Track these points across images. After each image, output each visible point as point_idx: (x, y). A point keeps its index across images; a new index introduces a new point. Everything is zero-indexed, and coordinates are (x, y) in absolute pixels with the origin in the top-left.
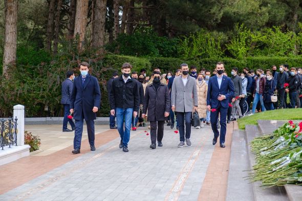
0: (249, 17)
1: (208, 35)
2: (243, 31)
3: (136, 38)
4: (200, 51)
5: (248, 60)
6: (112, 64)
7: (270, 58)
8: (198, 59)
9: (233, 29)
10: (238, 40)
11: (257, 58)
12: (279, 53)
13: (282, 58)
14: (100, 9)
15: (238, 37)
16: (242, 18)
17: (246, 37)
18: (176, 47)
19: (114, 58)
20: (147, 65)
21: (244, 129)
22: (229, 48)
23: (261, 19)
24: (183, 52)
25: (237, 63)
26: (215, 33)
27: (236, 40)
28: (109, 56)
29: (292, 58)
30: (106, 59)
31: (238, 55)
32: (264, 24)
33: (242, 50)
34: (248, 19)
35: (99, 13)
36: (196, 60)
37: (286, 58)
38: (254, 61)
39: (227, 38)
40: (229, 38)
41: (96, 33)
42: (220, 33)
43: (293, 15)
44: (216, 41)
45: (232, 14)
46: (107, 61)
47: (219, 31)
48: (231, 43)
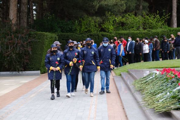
0: (115, 7)
1: (90, 19)
2: (111, 16)
3: (46, 22)
4: (86, 28)
5: (116, 33)
6: (34, 37)
7: (129, 32)
8: (86, 33)
9: (105, 15)
10: (108, 21)
11: (121, 32)
12: (133, 29)
13: (136, 32)
14: (23, 4)
15: (108, 20)
16: (110, 8)
17: (113, 20)
18: (71, 27)
19: (35, 34)
20: (55, 38)
21: (121, 75)
22: (103, 27)
23: (122, 8)
24: (76, 30)
25: (110, 35)
26: (94, 18)
27: (108, 22)
28: (32, 33)
29: (142, 32)
30: (30, 34)
31: (109, 31)
32: (124, 11)
33: (111, 27)
34: (114, 8)
35: (23, 6)
36: (85, 34)
37: (138, 32)
38: (120, 34)
39: (102, 20)
40: (103, 21)
41: (22, 18)
42: (98, 18)
43: (139, 6)
44: (95, 22)
45: (105, 6)
46: (31, 35)
47: (97, 16)
48: (104, 23)
